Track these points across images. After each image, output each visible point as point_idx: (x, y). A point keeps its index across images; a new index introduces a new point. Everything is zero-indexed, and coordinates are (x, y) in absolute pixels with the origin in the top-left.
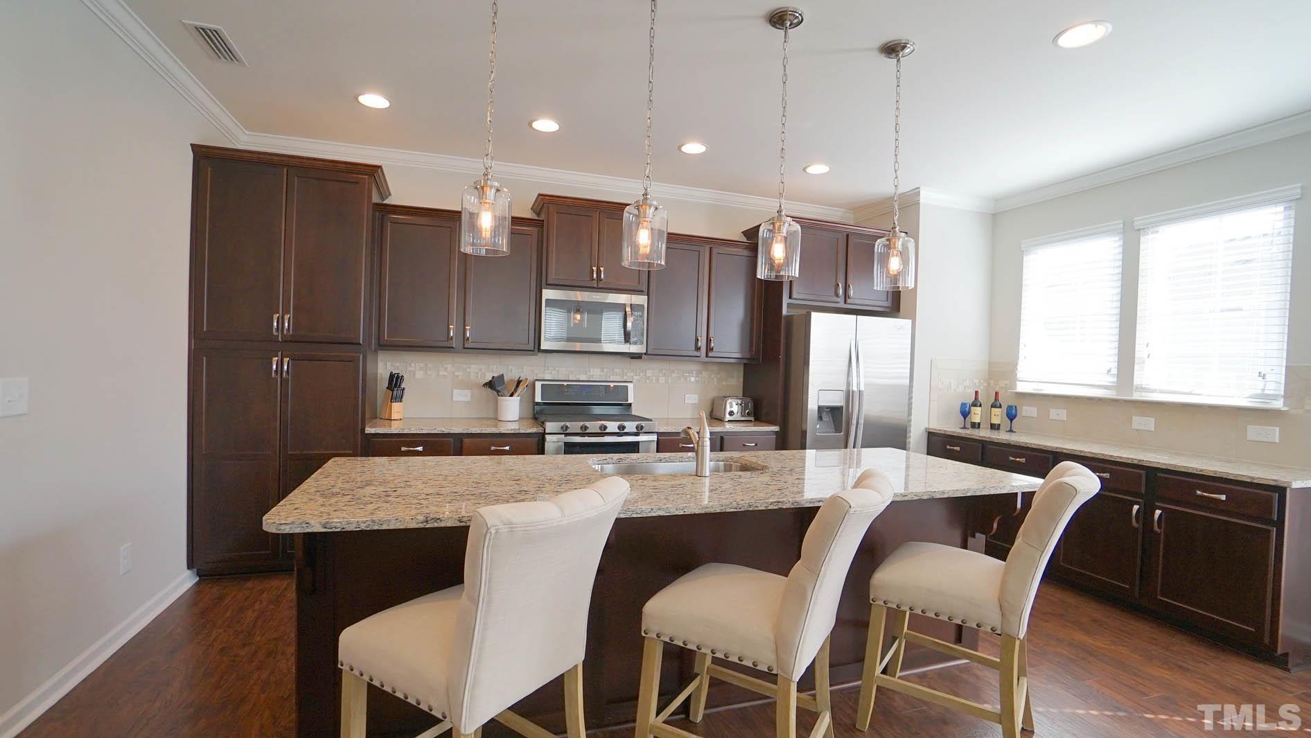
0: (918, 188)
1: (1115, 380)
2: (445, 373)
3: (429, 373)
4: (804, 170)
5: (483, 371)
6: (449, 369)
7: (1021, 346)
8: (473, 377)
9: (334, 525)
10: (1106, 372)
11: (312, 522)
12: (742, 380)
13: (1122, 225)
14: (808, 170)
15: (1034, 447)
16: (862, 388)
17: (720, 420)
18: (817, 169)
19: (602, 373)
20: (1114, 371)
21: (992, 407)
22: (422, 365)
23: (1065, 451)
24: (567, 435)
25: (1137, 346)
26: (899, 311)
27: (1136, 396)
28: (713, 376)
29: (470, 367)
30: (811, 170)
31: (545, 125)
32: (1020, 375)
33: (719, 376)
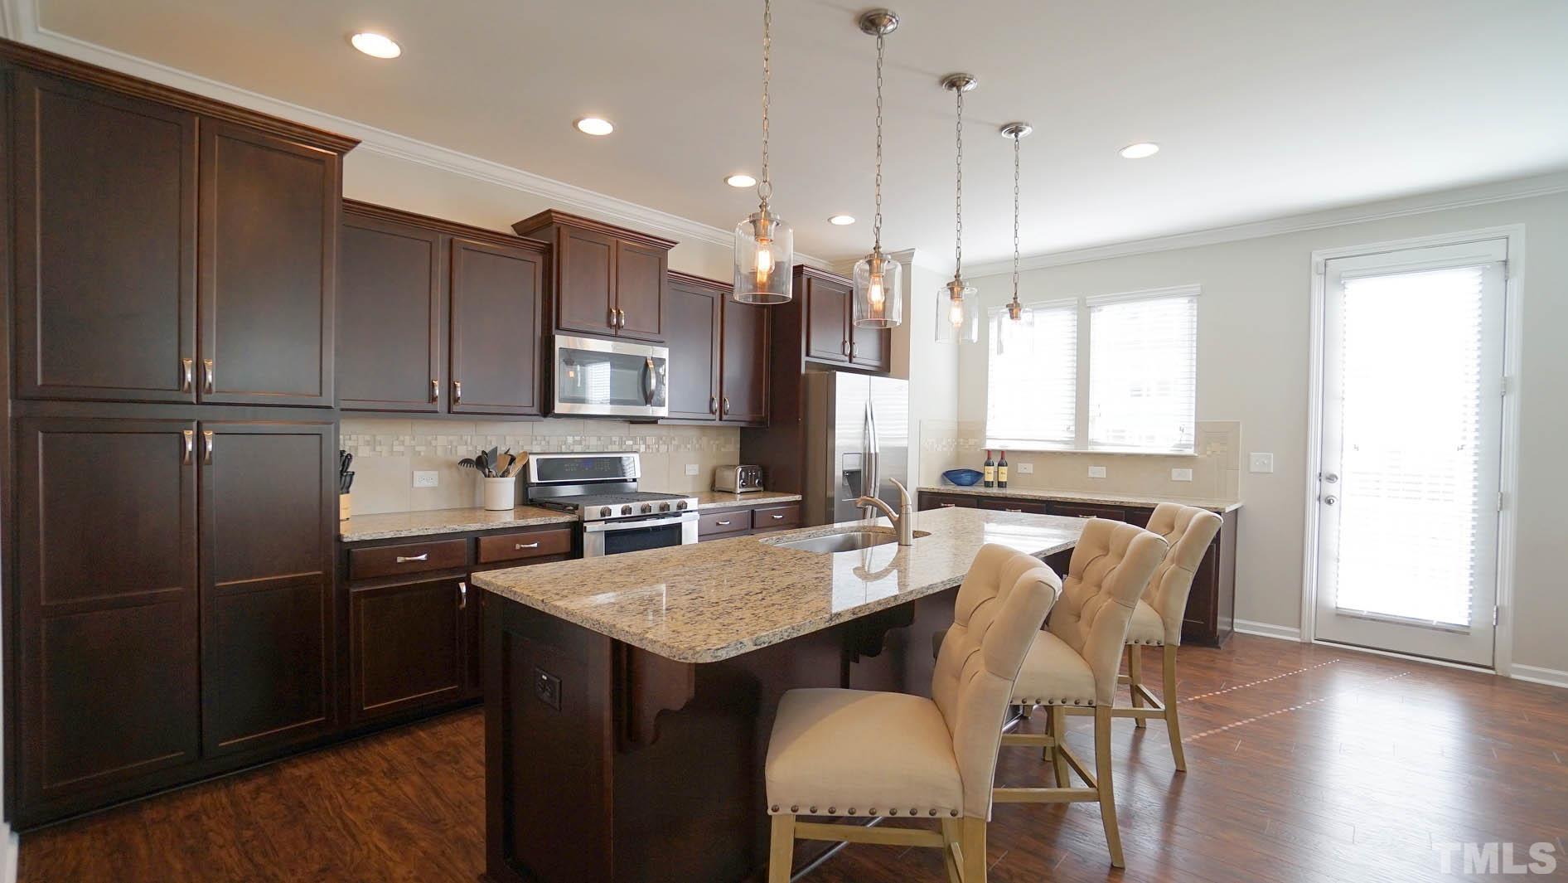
0: (914, 249)
1: (1074, 436)
2: (401, 448)
3: (378, 448)
4: (829, 220)
5: (455, 444)
6: (407, 443)
7: (989, 406)
8: (440, 452)
9: (762, 640)
10: (1065, 429)
11: (745, 640)
12: (739, 446)
13: (1076, 302)
14: (833, 221)
15: (1030, 498)
16: (878, 451)
17: (731, 492)
18: (842, 220)
19: (599, 443)
20: (1073, 428)
21: (999, 465)
22: (368, 438)
23: (1058, 500)
24: (607, 521)
25: (1090, 407)
26: (889, 371)
27: (1091, 449)
28: (712, 442)
29: (436, 439)
30: (837, 221)
31: (596, 126)
32: (988, 434)
33: (717, 442)
